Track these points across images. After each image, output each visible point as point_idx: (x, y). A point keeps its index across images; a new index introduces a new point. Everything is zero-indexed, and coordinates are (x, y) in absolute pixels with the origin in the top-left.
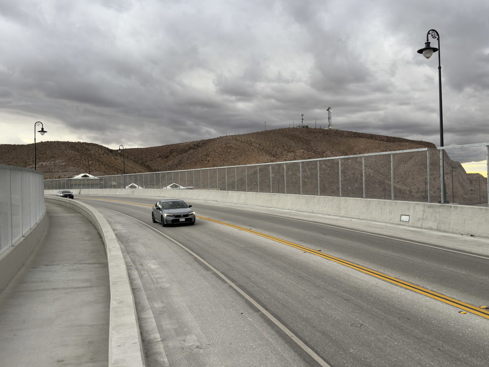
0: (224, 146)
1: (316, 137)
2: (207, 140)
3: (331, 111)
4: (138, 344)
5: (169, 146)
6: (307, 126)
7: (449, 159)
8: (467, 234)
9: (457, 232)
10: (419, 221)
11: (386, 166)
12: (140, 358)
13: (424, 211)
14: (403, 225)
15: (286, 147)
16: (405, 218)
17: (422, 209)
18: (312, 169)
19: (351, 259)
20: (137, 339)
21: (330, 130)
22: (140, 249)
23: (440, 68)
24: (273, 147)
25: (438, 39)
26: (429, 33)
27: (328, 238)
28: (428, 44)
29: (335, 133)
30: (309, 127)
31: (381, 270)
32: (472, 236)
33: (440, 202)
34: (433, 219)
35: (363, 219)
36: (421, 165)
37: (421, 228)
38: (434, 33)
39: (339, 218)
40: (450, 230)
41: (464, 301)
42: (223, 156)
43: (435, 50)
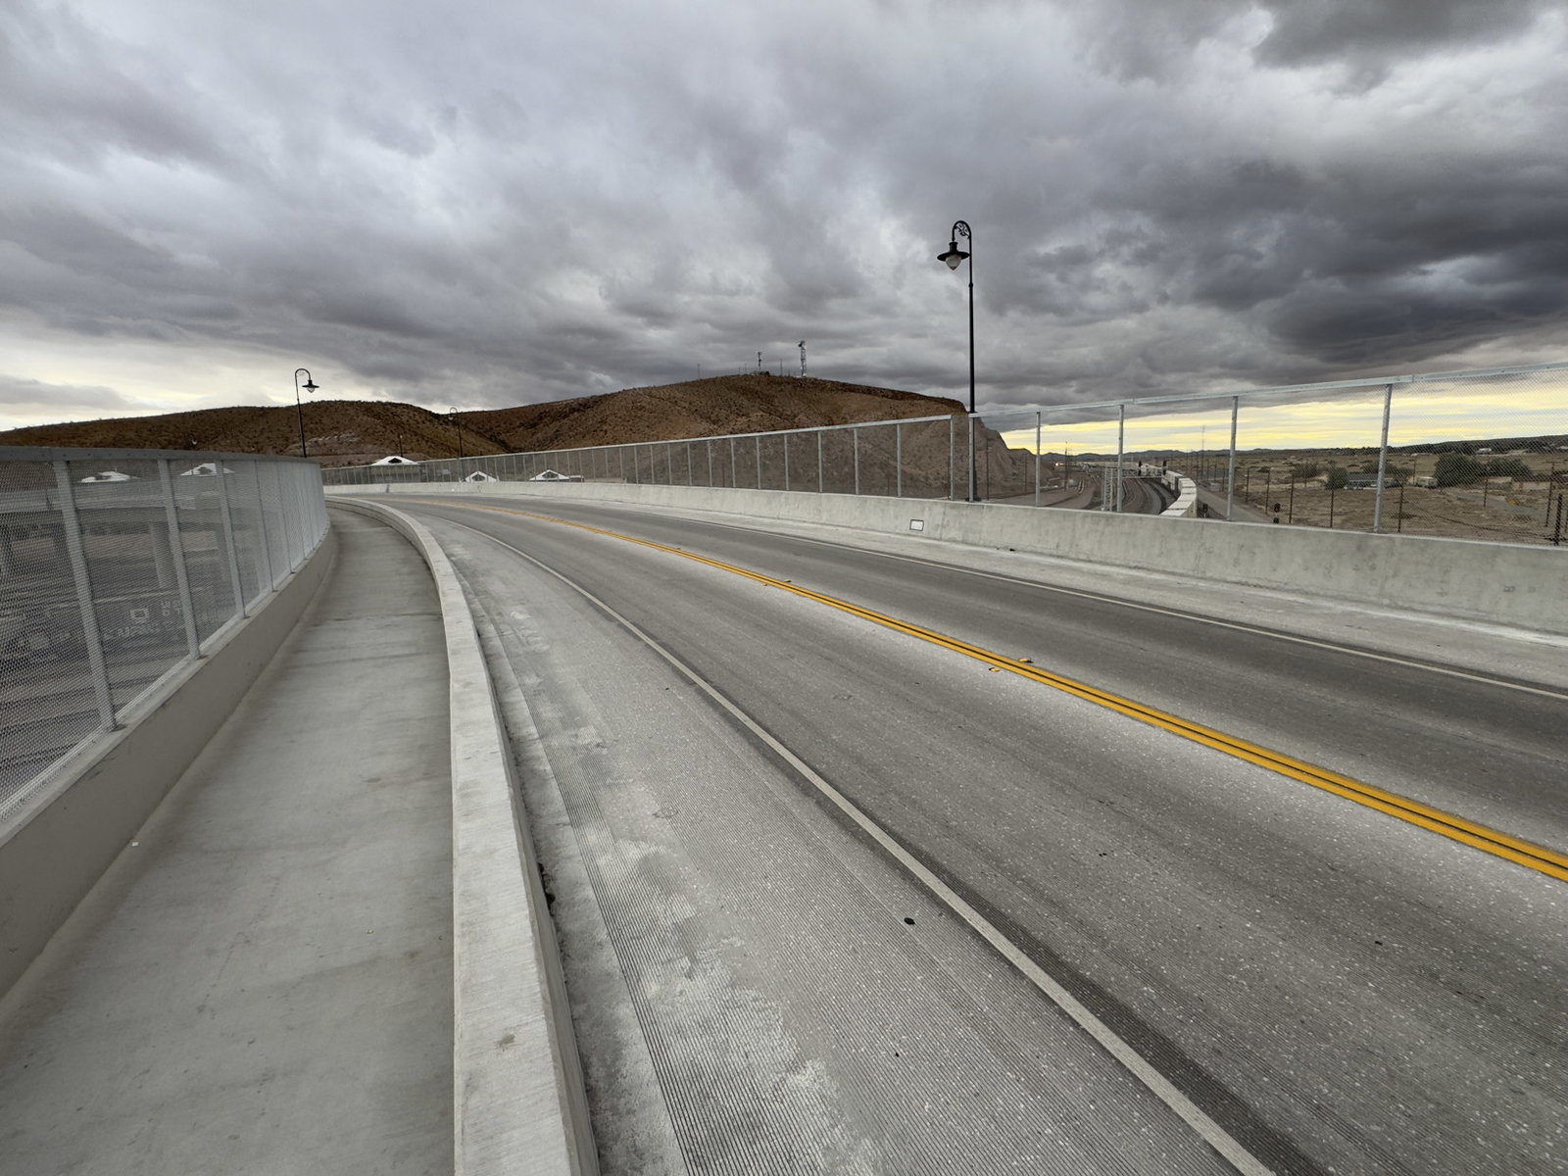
0: (630, 406)
1: (782, 390)
2: (601, 396)
3: (805, 347)
4: (500, 754)
5: (536, 406)
6: (768, 373)
7: (983, 427)
8: (1005, 548)
9: (992, 545)
10: (937, 530)
11: (890, 438)
12: (503, 778)
13: (944, 513)
14: (914, 536)
15: (734, 408)
16: (917, 525)
17: (942, 510)
18: (777, 444)
19: (834, 594)
20: (498, 746)
21: (805, 379)
22: (497, 587)
23: (971, 285)
24: (713, 407)
25: (970, 238)
26: (955, 227)
27: (802, 560)
28: (954, 245)
29: (813, 383)
30: (771, 374)
31: (880, 610)
32: (1011, 550)
33: (967, 500)
34: (957, 525)
35: (856, 528)
36: (943, 436)
37: (940, 539)
38: (962, 227)
39: (819, 526)
40: (982, 542)
41: (997, 652)
42: (630, 423)
43: (964, 255)
